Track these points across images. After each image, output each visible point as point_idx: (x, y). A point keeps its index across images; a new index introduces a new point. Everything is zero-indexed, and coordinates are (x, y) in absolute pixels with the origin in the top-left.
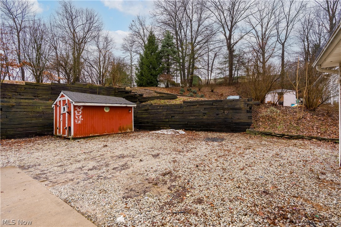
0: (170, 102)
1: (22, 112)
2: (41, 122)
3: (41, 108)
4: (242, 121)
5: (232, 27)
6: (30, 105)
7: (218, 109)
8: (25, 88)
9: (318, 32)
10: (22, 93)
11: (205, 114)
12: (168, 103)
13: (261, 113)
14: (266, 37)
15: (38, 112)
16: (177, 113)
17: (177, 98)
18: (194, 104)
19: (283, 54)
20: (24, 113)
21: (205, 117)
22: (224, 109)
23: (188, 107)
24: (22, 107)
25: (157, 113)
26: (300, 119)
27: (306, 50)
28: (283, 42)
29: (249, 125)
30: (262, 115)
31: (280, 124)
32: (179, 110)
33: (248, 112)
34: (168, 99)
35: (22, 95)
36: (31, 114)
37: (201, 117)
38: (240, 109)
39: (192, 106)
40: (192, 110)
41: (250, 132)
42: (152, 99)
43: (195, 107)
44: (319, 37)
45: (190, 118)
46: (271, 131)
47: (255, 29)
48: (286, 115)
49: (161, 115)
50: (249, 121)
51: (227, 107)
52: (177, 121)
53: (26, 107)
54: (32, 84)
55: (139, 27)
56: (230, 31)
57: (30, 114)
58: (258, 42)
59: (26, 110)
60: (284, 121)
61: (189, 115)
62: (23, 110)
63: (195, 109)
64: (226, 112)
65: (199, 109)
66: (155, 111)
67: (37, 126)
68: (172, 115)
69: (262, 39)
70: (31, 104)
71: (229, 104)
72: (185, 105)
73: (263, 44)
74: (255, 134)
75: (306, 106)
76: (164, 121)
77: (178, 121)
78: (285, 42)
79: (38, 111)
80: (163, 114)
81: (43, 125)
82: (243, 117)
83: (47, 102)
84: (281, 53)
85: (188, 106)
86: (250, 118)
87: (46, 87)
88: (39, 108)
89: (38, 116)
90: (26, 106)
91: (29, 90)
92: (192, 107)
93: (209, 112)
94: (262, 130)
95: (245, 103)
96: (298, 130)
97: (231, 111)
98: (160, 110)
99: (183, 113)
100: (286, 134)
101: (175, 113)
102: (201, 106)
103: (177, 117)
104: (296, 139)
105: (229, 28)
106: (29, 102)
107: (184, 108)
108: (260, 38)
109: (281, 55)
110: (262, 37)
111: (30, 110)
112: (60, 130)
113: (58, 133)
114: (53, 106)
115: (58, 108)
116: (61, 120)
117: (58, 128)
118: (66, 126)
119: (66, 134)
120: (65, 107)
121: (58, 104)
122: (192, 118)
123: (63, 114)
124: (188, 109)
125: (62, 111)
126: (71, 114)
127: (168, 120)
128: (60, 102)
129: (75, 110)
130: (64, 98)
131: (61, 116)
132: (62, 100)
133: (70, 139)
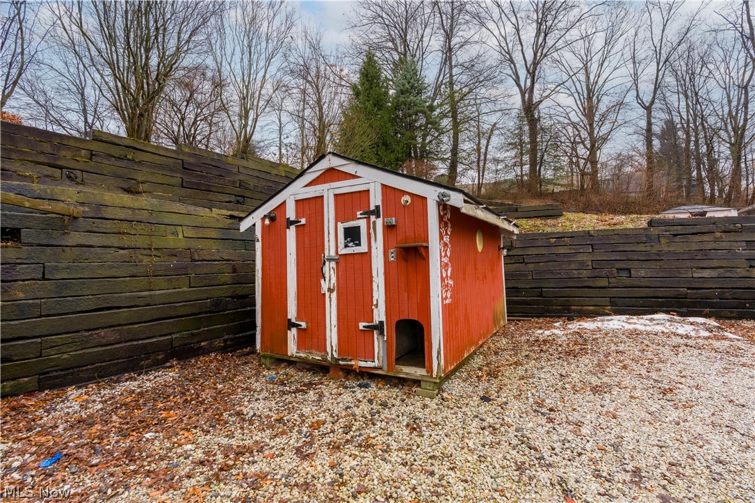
1: (112, 251)
2: (188, 297)
3: (181, 236)
6: (139, 218)
8: (92, 155)
10: (78, 173)
15: (173, 254)
16: (636, 257)
17: (562, 214)
20: (122, 256)
23: (677, 239)
24: (108, 225)
25: (555, 258)
32: (641, 248)
35: (79, 180)
36: (149, 259)
37: (740, 272)
39: (696, 234)
40: (695, 247)
43: (706, 238)
45: (695, 275)
49: (573, 266)
52: (643, 284)
53: (125, 227)
54: (117, 141)
57: (146, 260)
59: (126, 241)
61: (689, 264)
62: (114, 240)
63: (709, 247)
65: (727, 245)
66: (543, 251)
67: (173, 313)
68: (619, 265)
70: (144, 216)
72: (663, 231)
76: (591, 284)
77: (649, 284)
79: (171, 245)
80: (582, 263)
81: (195, 311)
83: (198, 209)
84: (645, 128)
85: (675, 235)
87: (164, 158)
88: (173, 233)
89: (176, 268)
90: (125, 225)
91: (105, 161)
92: (696, 238)
98: (562, 250)
99: (659, 257)
101: (630, 257)
103: (641, 272)
106: (137, 205)
107: (663, 241)
111: (141, 241)
112: (313, 336)
113: (292, 349)
114: (244, 226)
115: (291, 233)
116: (325, 286)
117: (291, 325)
118: (380, 315)
119: (379, 354)
120: (362, 223)
121: (291, 213)
122: (706, 273)
123: (341, 260)
124: (679, 247)
125: (333, 243)
126: (425, 259)
127: (604, 283)
128: (311, 206)
129: (441, 238)
130: (345, 186)
131: (330, 270)
132: (328, 191)
133: (417, 382)
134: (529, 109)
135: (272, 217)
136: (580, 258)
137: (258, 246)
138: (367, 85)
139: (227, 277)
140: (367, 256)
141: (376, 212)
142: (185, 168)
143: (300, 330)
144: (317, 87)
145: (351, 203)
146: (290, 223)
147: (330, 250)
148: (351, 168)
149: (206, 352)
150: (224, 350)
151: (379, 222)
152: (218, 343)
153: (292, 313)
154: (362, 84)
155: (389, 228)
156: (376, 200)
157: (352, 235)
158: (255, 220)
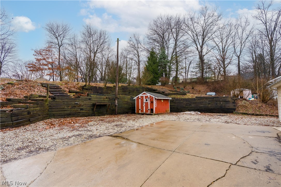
0: (184, 97)
4: (230, 107)
5: (203, 45)
7: (216, 101)
9: (261, 47)
11: (209, 104)
12: (182, 98)
13: (239, 104)
14: (226, 50)
16: (192, 103)
17: (186, 94)
18: (202, 98)
19: (239, 63)
21: (209, 105)
22: (220, 101)
23: (199, 100)
25: (180, 103)
26: (260, 107)
27: (254, 60)
28: (238, 55)
29: (235, 109)
30: (240, 105)
31: (250, 109)
32: (193, 101)
33: (233, 103)
34: (181, 95)
36: (124, 102)
37: (207, 105)
38: (229, 101)
40: (201, 101)
41: (236, 113)
42: (171, 95)
43: (203, 100)
44: (262, 50)
46: (247, 112)
47: (218, 46)
48: (253, 105)
50: (234, 107)
51: (221, 100)
55: (135, 42)
56: (202, 47)
58: (220, 54)
60: (252, 107)
61: (200, 104)
64: (221, 103)
65: (206, 101)
66: (179, 101)
68: (190, 104)
69: (223, 52)
71: (223, 99)
73: (223, 55)
74: (239, 114)
75: (262, 100)
76: (185, 107)
77: (194, 107)
78: (240, 55)
80: (184, 104)
82: (231, 106)
84: (238, 63)
86: (235, 106)
90: (122, 98)
92: (202, 100)
93: (211, 103)
94: (241, 112)
95: (232, 99)
96: (260, 112)
97: (224, 103)
98: (182, 101)
99: (196, 103)
100: (255, 114)
102: (207, 100)
103: (193, 105)
104: (260, 116)
105: (201, 45)
107: (197, 100)
108: (221, 51)
109: (238, 64)
110: (223, 50)
111: (123, 100)
112: (142, 111)
113: (140, 112)
114: (134, 99)
115: (140, 100)
116: (144, 105)
117: (140, 110)
118: (149, 108)
119: (149, 112)
120: (148, 99)
121: (140, 97)
122: (202, 106)
123: (145, 103)
124: (199, 101)
125: (145, 101)
126: (153, 103)
127: (187, 107)
128: (142, 97)
129: (155, 101)
130: (146, 95)
131: (144, 104)
132: (144, 95)
133: (152, 114)
134: (201, 57)
135: (137, 98)
136: (184, 103)
137: (136, 101)
138: (152, 57)
139: (131, 104)
140: (148, 102)
141: (149, 98)
142: (123, 89)
143: (141, 110)
144: (138, 52)
145: (146, 97)
146: (140, 99)
147: (144, 102)
148: (146, 93)
149: (129, 113)
150: (131, 113)
151: (149, 99)
152: (130, 112)
153: (140, 108)
154: (150, 57)
155: (150, 100)
156: (149, 97)
157: (147, 100)
158: (135, 98)
